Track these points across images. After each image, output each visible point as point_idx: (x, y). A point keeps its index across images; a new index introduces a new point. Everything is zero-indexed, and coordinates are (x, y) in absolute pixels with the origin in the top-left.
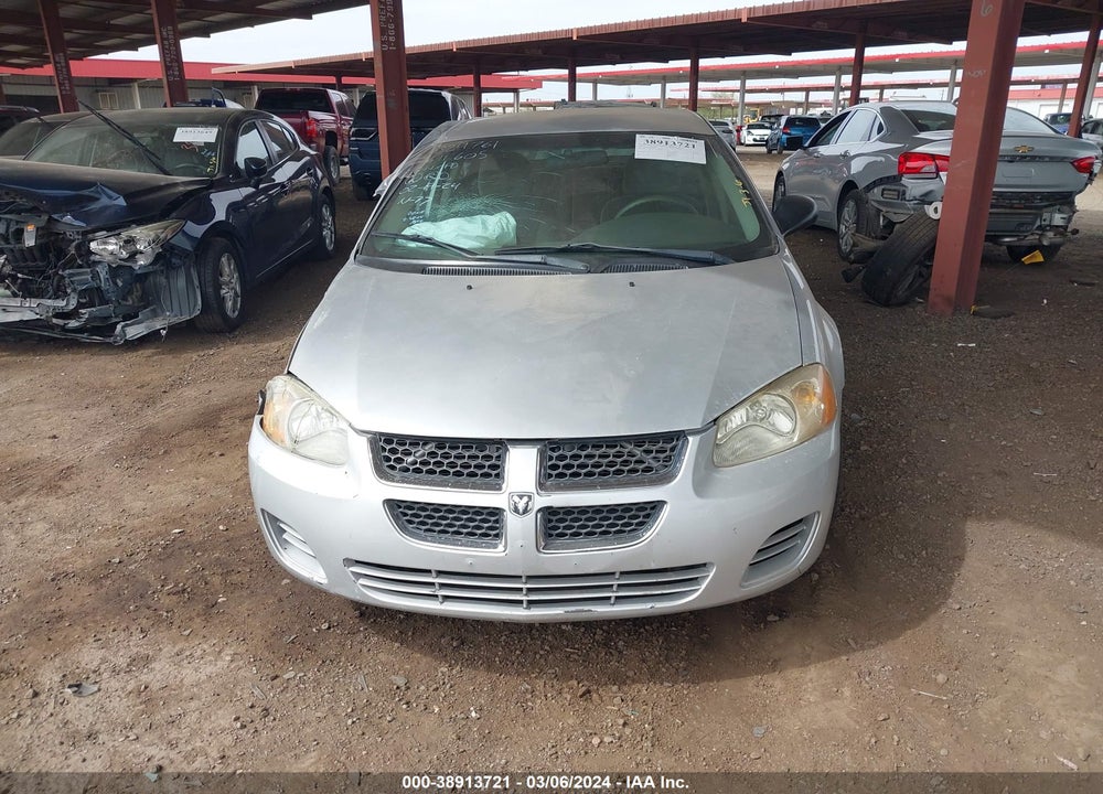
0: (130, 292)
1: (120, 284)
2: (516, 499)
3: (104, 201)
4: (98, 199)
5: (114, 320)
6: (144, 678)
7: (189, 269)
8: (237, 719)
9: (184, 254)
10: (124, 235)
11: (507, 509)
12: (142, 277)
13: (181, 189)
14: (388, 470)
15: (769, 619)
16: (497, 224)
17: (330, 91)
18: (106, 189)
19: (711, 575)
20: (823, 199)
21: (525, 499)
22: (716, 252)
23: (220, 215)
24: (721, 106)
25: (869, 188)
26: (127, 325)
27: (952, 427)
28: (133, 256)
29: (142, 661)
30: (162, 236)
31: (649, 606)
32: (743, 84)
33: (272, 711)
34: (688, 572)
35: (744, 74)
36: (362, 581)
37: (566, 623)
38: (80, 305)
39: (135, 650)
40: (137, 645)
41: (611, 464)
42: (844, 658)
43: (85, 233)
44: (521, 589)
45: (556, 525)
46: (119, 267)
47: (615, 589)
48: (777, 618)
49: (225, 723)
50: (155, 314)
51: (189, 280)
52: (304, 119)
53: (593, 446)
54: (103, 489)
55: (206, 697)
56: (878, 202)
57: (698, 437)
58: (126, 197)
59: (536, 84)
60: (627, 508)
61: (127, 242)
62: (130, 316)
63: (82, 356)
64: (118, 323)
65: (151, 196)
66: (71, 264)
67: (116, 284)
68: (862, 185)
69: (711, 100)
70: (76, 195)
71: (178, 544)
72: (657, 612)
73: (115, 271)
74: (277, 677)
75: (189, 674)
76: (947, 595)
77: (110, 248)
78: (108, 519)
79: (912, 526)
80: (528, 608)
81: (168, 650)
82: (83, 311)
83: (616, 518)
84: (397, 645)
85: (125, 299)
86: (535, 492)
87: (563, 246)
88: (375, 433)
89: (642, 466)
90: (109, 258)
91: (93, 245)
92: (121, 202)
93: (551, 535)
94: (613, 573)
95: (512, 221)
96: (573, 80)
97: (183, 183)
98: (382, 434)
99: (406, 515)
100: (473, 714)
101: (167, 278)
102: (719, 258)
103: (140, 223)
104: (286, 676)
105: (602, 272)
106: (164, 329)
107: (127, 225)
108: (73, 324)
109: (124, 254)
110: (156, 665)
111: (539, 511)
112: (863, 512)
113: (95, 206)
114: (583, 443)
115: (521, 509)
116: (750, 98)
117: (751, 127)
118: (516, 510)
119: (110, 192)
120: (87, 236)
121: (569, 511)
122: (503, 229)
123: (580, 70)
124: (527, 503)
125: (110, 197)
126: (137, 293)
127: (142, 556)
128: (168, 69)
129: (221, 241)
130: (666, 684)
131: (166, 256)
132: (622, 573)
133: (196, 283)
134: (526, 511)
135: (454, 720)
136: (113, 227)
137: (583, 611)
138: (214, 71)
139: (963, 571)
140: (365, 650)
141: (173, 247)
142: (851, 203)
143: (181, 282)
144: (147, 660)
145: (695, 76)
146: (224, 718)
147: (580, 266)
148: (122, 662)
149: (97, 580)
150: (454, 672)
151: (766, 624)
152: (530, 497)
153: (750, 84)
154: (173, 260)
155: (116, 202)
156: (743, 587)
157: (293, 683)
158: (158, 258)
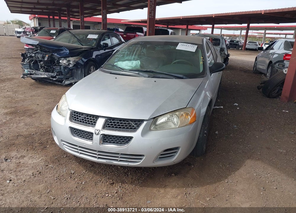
0: (68, 73)
1: (66, 71)
2: (96, 131)
3: (64, 51)
4: (63, 50)
5: (64, 79)
6: (21, 160)
7: (82, 69)
8: (33, 173)
9: (82, 65)
10: (68, 59)
11: (94, 133)
12: (71, 70)
13: (84, 49)
14: (72, 119)
15: (172, 175)
16: (136, 63)
17: (143, 28)
18: (65, 48)
19: (144, 158)
20: (263, 65)
21: (99, 131)
22: (184, 75)
23: (94, 57)
24: (260, 37)
25: (275, 63)
26: (66, 81)
27: (262, 133)
28: (69, 65)
29: (23, 157)
30: (76, 60)
31: (127, 163)
32: (265, 32)
33: (41, 173)
34: (139, 156)
35: (266, 29)
36: (65, 146)
37: (119, 166)
38: (57, 75)
39: (23, 154)
40: (24, 153)
41: (126, 126)
42: (185, 189)
43: (59, 58)
44: (96, 154)
45: (106, 139)
46: (66, 67)
47: (119, 158)
48: (174, 175)
49: (30, 174)
50: (73, 79)
51: (82, 71)
52: (135, 34)
53: (123, 121)
54: (40, 118)
55: (30, 167)
56: (277, 67)
57: (146, 122)
58: (69, 50)
59: (206, 29)
60: (124, 137)
61: (68, 61)
62: (67, 79)
63: (55, 87)
64: (64, 80)
65: (75, 51)
66: (55, 65)
67: (65, 71)
68: (273, 62)
69: (257, 36)
70: (58, 49)
71: (48, 132)
72: (129, 166)
73: (65, 68)
74: (47, 166)
75: (30, 162)
76: (226, 178)
77: (64, 62)
78: (37, 125)
79: (230, 158)
80: (98, 159)
81: (30, 155)
82: (57, 76)
83: (121, 139)
84: (78, 164)
85: (67, 74)
86: (101, 130)
87: (145, 70)
88: (73, 110)
89: (133, 128)
90: (64, 64)
91: (61, 61)
92: (68, 51)
93: (104, 141)
94: (119, 154)
95: (140, 63)
96: (213, 28)
97: (84, 48)
98: (74, 111)
99: (74, 131)
100: (83, 183)
101: (77, 70)
102: (184, 77)
103: (72, 56)
104: (49, 166)
105: (152, 78)
106: (74, 83)
107: (68, 57)
108: (54, 79)
109: (67, 64)
110: (25, 158)
111: (102, 134)
112: (219, 152)
113: (62, 52)
114: (121, 120)
115: (97, 133)
116: (267, 36)
117: (266, 44)
118: (96, 134)
119: (66, 49)
120: (59, 59)
121: (109, 136)
122: (136, 65)
123: (215, 26)
124: (99, 132)
125: (66, 50)
126: (70, 74)
127: (39, 134)
128: (103, 20)
129: (92, 62)
130: (134, 185)
131: (77, 65)
132: (122, 154)
133: (83, 72)
134: (98, 134)
135: (78, 183)
136: (66, 57)
137: (111, 162)
138: (122, 21)
139: (236, 172)
140: (70, 164)
141: (78, 63)
142: (271, 67)
143: (80, 72)
144: (24, 156)
145: (248, 29)
146: (30, 173)
147: (147, 76)
148: (19, 156)
149: (26, 138)
150: (86, 172)
151: (171, 176)
152: (100, 131)
153: (267, 32)
154: (78, 66)
155: (67, 52)
156: (154, 163)
157: (50, 168)
158: (74, 65)
